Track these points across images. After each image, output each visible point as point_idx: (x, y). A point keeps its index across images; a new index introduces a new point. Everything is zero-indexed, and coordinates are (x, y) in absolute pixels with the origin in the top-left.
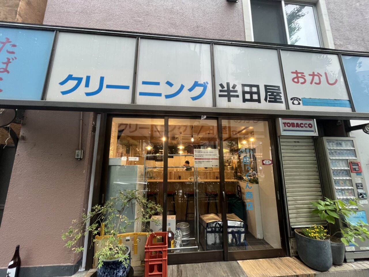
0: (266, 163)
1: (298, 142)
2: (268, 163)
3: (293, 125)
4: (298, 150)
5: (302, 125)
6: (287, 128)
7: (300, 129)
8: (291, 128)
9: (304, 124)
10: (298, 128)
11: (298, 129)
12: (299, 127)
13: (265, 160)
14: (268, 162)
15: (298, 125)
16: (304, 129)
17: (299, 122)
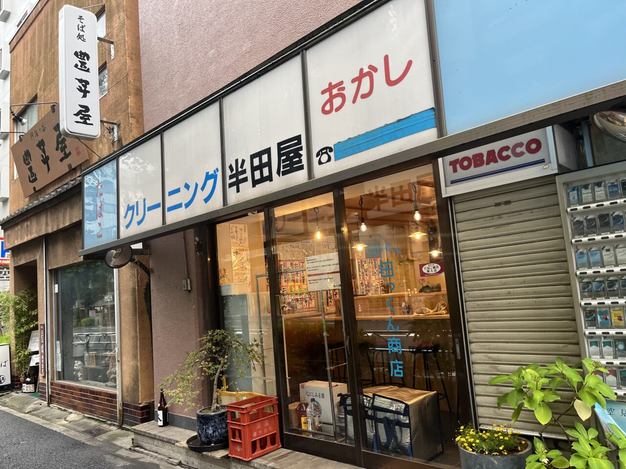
0: (428, 271)
1: (508, 203)
2: (433, 270)
3: (478, 160)
4: (507, 227)
5: (505, 154)
6: (461, 173)
7: (501, 164)
8: (473, 171)
9: (511, 147)
10: (492, 164)
11: (493, 166)
12: (496, 161)
13: (426, 264)
14: (434, 267)
15: (492, 157)
16: (514, 161)
17: (496, 146)
